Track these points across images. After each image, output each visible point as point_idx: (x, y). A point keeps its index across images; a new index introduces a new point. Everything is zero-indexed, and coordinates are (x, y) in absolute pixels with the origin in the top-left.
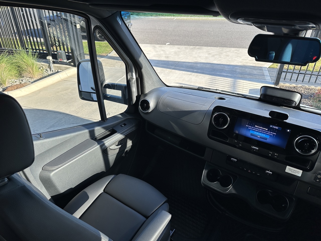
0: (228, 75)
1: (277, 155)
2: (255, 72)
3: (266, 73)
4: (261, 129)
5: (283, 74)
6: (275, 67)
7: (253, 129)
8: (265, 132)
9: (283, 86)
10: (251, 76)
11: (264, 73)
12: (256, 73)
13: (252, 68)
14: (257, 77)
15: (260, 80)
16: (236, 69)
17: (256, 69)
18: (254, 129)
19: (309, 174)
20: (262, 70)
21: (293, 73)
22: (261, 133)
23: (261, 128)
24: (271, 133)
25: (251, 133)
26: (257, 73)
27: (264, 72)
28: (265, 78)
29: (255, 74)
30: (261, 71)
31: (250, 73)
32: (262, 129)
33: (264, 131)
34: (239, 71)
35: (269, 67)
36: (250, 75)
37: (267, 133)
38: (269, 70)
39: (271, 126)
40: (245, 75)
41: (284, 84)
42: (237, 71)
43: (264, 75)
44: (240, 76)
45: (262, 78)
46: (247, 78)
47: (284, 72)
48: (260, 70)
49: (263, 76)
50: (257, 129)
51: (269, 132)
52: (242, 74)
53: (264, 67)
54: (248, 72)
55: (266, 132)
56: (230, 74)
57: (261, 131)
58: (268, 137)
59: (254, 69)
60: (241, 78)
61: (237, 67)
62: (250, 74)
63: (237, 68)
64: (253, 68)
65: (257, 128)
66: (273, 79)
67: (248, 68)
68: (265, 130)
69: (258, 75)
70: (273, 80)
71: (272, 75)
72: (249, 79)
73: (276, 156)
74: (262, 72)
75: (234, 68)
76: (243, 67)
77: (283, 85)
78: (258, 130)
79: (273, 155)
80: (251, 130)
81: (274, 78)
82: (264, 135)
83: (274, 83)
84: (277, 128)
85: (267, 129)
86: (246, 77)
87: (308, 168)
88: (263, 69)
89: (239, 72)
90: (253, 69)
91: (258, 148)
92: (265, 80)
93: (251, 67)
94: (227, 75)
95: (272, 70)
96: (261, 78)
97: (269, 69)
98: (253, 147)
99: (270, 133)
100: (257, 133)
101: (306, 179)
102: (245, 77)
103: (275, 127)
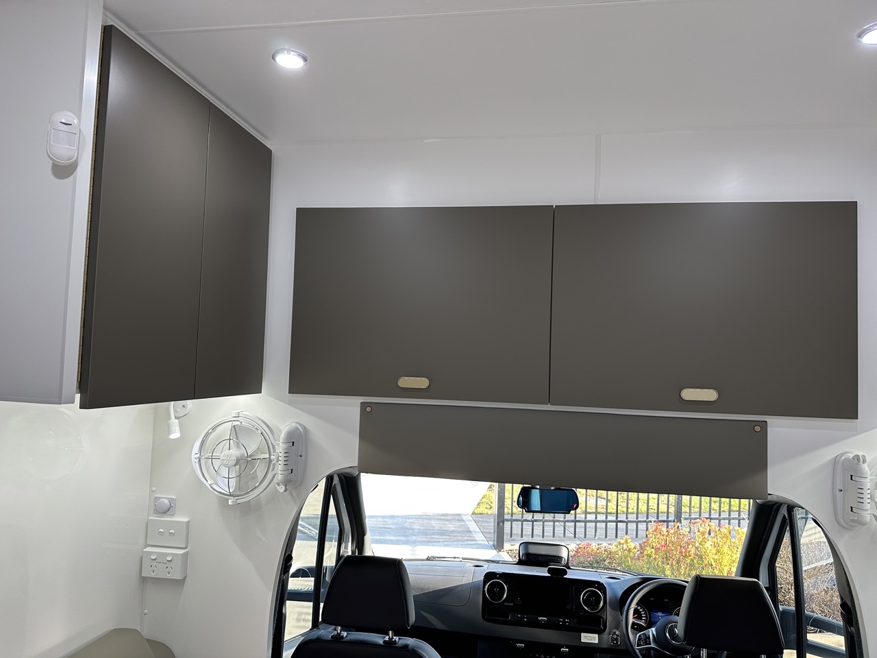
0: (399, 538)
1: (568, 621)
2: (449, 525)
3: (473, 526)
5: (507, 525)
6: (484, 512)
9: (511, 550)
10: (447, 537)
11: (469, 526)
12: (452, 529)
13: (442, 518)
14: (459, 538)
15: (466, 543)
16: (412, 522)
17: (450, 520)
19: (605, 635)
20: (463, 521)
21: (523, 521)
26: (455, 527)
27: (467, 523)
28: (474, 537)
29: (452, 532)
30: (461, 524)
31: (443, 530)
34: (418, 527)
35: (474, 513)
36: (444, 535)
38: (476, 519)
40: (433, 537)
41: (512, 545)
42: (414, 527)
43: (470, 532)
44: (423, 539)
45: (470, 538)
46: (439, 542)
47: (507, 520)
48: (459, 520)
49: (469, 534)
52: (426, 534)
53: (463, 515)
54: (436, 528)
56: (403, 536)
59: (447, 520)
60: (429, 542)
61: (412, 518)
62: (443, 533)
63: (411, 520)
66: (490, 538)
67: (434, 519)
69: (459, 532)
70: (490, 541)
71: (484, 529)
72: (445, 543)
74: (464, 525)
75: (406, 522)
76: (424, 517)
77: (511, 548)
79: (564, 622)
81: (492, 536)
83: (494, 546)
86: (437, 540)
87: (602, 629)
88: (464, 518)
89: (419, 529)
90: (443, 520)
91: (546, 619)
92: (476, 540)
93: (438, 517)
94: (398, 540)
95: (481, 518)
96: (466, 538)
97: (474, 516)
98: (541, 618)
102: (435, 540)
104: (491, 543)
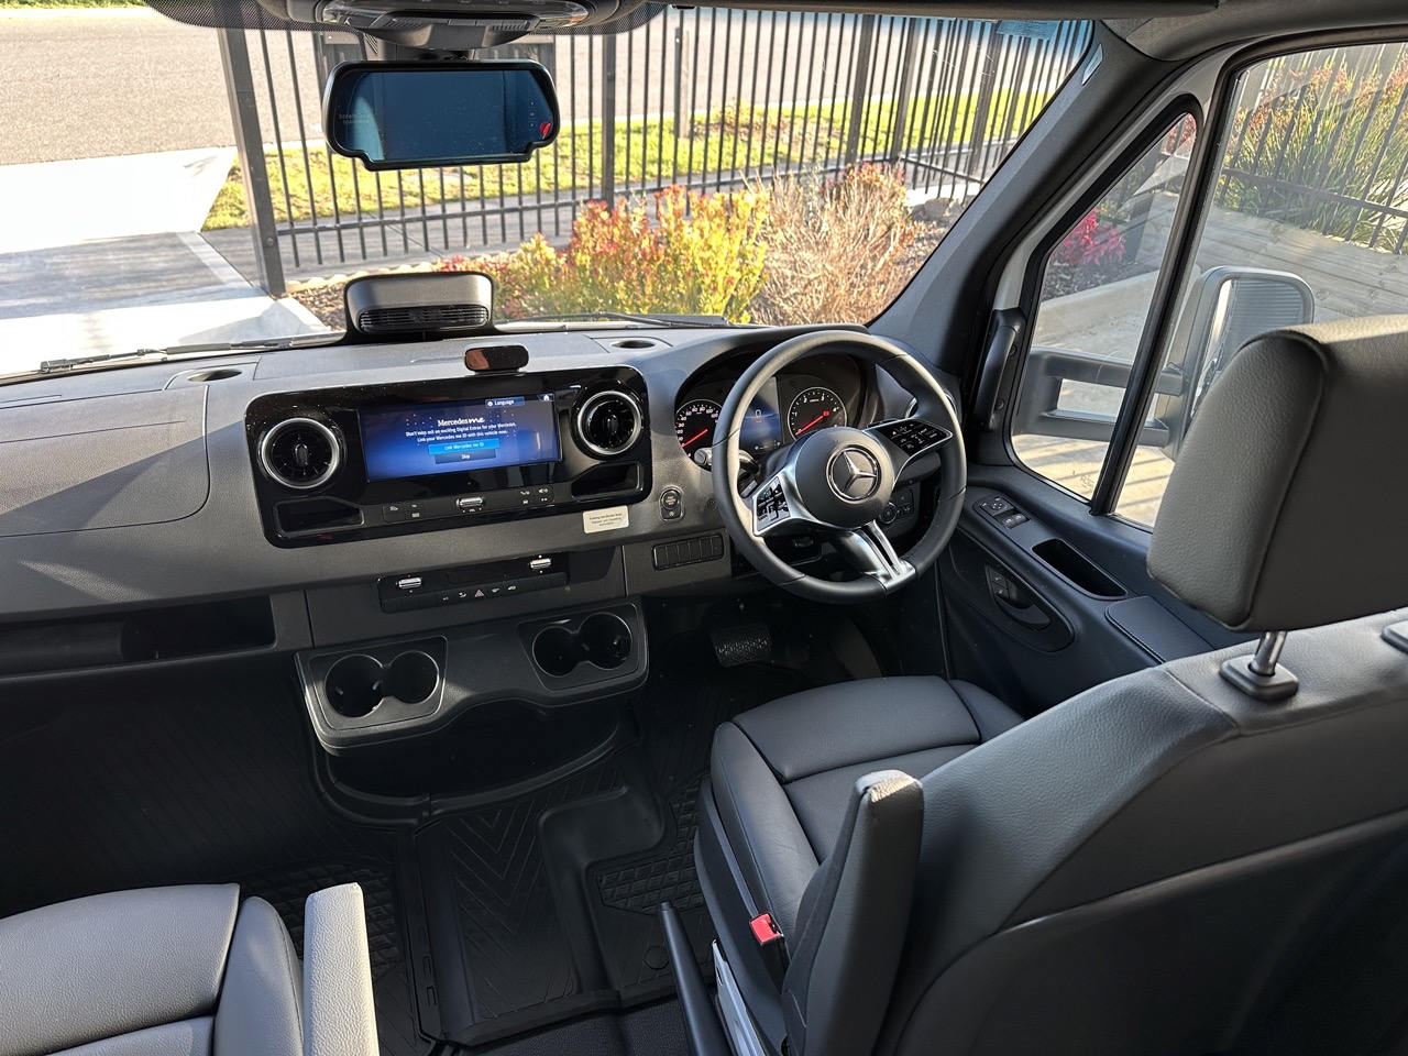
0: (31, 301)
1: (546, 490)
2: (153, 259)
3: (208, 255)
4: (461, 426)
5: (285, 244)
6: (227, 224)
7: (438, 438)
8: (479, 431)
9: (302, 292)
10: (152, 284)
11: (200, 256)
12: (162, 265)
13: (132, 245)
14: (181, 282)
15: (198, 291)
16: (58, 264)
17: (153, 248)
18: (438, 435)
19: (646, 505)
20: (183, 246)
21: (316, 232)
22: (468, 439)
23: (461, 422)
24: (500, 426)
25: (436, 456)
26: (167, 261)
27: (194, 251)
28: (215, 276)
29: (162, 272)
30: (181, 253)
31: (139, 272)
32: (465, 426)
33: (474, 428)
34: (77, 272)
35: (205, 229)
36: (145, 281)
37: (487, 430)
38: (213, 239)
39: (490, 404)
40: (118, 287)
41: (302, 282)
42: (67, 272)
43: (205, 267)
44: (98, 295)
45: (206, 280)
46: (136, 296)
47: (282, 233)
48: (173, 246)
49: (203, 272)
50: (450, 430)
51: (491, 427)
52: (101, 285)
53: (182, 233)
54: (123, 267)
55: (482, 431)
56: (42, 295)
57: (465, 435)
58: (494, 445)
59: (145, 249)
60: (109, 300)
61: (57, 255)
62: (140, 277)
63: (56, 260)
64: (136, 244)
65: (445, 428)
66: (251, 273)
67: (112, 250)
68: (477, 424)
69: (180, 271)
70: (253, 279)
71: (234, 256)
72: (151, 298)
73: (544, 495)
74: (186, 254)
75: (45, 264)
76: (87, 249)
77: (302, 289)
78: (452, 434)
79: (534, 497)
80: (431, 442)
81: (254, 268)
82: (482, 444)
83: (263, 288)
84: (511, 402)
85: (481, 420)
86: (129, 293)
87: (639, 487)
88: (185, 240)
89: (81, 277)
90: (135, 249)
91: (479, 499)
92: (221, 283)
93: (124, 245)
94: (30, 305)
95: (224, 235)
96: (197, 281)
97: (206, 234)
98: (463, 501)
99: (497, 429)
100: (456, 447)
101: (645, 528)
102: (124, 293)
103: (503, 403)
104: (257, 283)
